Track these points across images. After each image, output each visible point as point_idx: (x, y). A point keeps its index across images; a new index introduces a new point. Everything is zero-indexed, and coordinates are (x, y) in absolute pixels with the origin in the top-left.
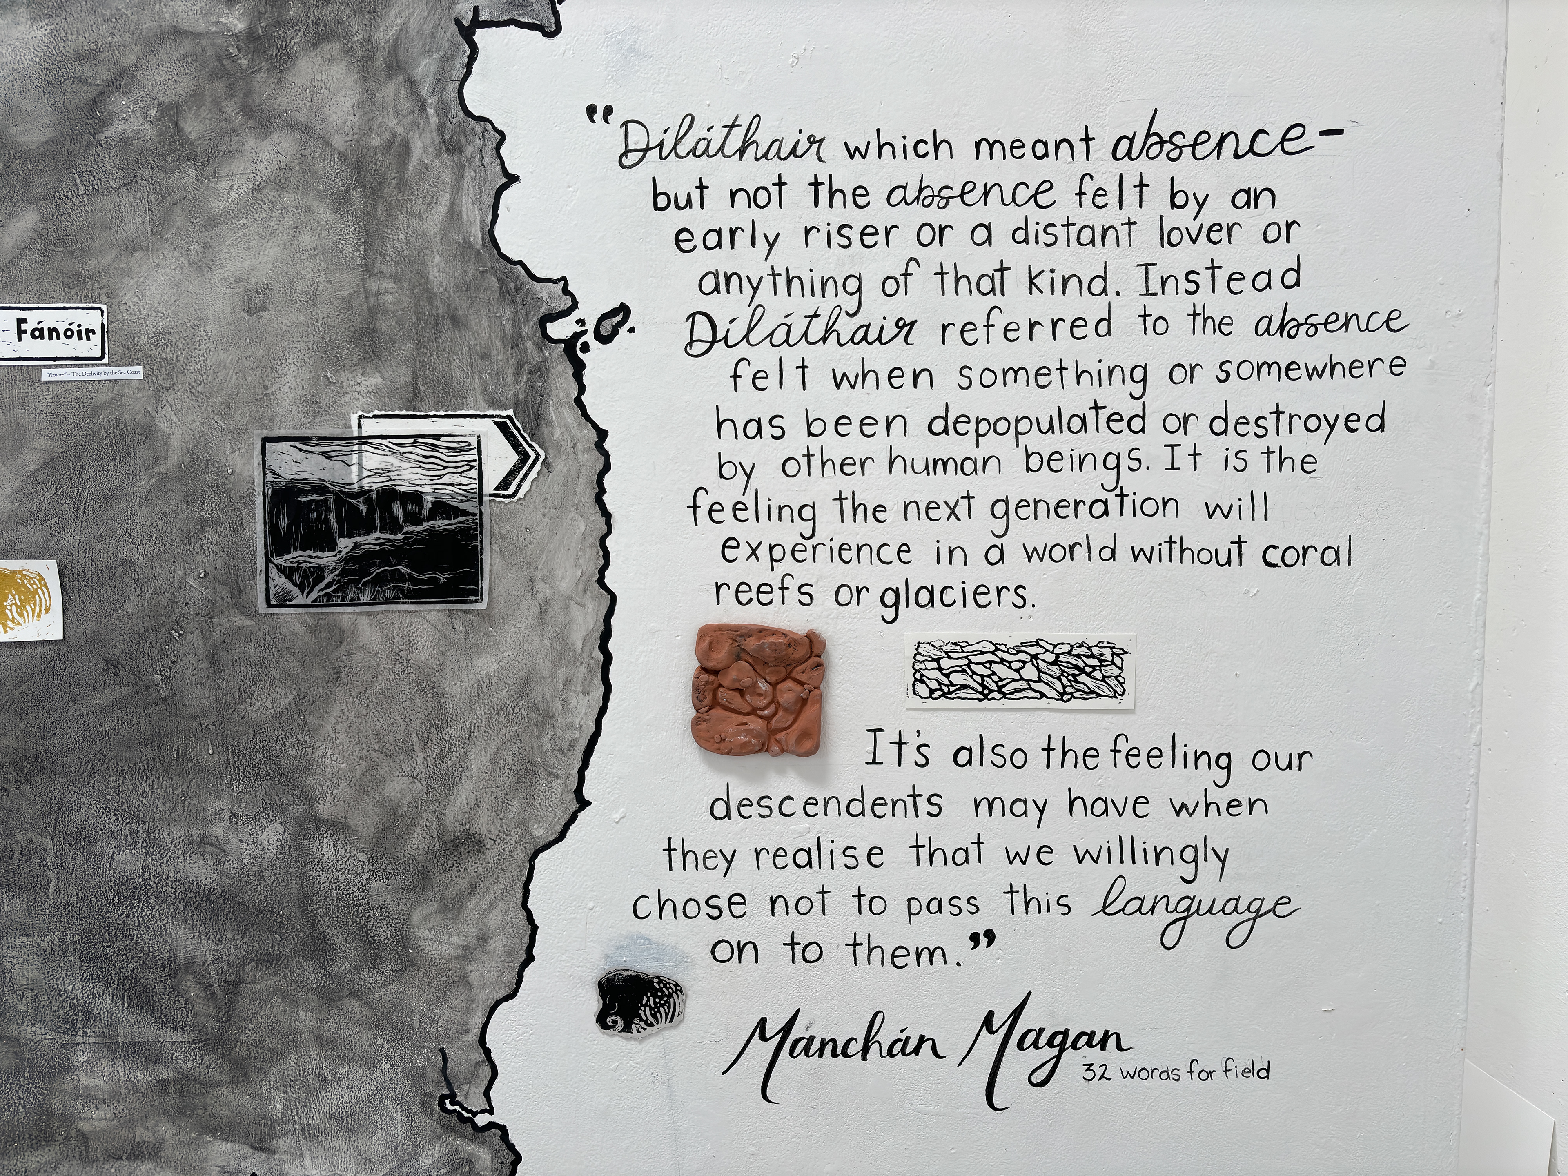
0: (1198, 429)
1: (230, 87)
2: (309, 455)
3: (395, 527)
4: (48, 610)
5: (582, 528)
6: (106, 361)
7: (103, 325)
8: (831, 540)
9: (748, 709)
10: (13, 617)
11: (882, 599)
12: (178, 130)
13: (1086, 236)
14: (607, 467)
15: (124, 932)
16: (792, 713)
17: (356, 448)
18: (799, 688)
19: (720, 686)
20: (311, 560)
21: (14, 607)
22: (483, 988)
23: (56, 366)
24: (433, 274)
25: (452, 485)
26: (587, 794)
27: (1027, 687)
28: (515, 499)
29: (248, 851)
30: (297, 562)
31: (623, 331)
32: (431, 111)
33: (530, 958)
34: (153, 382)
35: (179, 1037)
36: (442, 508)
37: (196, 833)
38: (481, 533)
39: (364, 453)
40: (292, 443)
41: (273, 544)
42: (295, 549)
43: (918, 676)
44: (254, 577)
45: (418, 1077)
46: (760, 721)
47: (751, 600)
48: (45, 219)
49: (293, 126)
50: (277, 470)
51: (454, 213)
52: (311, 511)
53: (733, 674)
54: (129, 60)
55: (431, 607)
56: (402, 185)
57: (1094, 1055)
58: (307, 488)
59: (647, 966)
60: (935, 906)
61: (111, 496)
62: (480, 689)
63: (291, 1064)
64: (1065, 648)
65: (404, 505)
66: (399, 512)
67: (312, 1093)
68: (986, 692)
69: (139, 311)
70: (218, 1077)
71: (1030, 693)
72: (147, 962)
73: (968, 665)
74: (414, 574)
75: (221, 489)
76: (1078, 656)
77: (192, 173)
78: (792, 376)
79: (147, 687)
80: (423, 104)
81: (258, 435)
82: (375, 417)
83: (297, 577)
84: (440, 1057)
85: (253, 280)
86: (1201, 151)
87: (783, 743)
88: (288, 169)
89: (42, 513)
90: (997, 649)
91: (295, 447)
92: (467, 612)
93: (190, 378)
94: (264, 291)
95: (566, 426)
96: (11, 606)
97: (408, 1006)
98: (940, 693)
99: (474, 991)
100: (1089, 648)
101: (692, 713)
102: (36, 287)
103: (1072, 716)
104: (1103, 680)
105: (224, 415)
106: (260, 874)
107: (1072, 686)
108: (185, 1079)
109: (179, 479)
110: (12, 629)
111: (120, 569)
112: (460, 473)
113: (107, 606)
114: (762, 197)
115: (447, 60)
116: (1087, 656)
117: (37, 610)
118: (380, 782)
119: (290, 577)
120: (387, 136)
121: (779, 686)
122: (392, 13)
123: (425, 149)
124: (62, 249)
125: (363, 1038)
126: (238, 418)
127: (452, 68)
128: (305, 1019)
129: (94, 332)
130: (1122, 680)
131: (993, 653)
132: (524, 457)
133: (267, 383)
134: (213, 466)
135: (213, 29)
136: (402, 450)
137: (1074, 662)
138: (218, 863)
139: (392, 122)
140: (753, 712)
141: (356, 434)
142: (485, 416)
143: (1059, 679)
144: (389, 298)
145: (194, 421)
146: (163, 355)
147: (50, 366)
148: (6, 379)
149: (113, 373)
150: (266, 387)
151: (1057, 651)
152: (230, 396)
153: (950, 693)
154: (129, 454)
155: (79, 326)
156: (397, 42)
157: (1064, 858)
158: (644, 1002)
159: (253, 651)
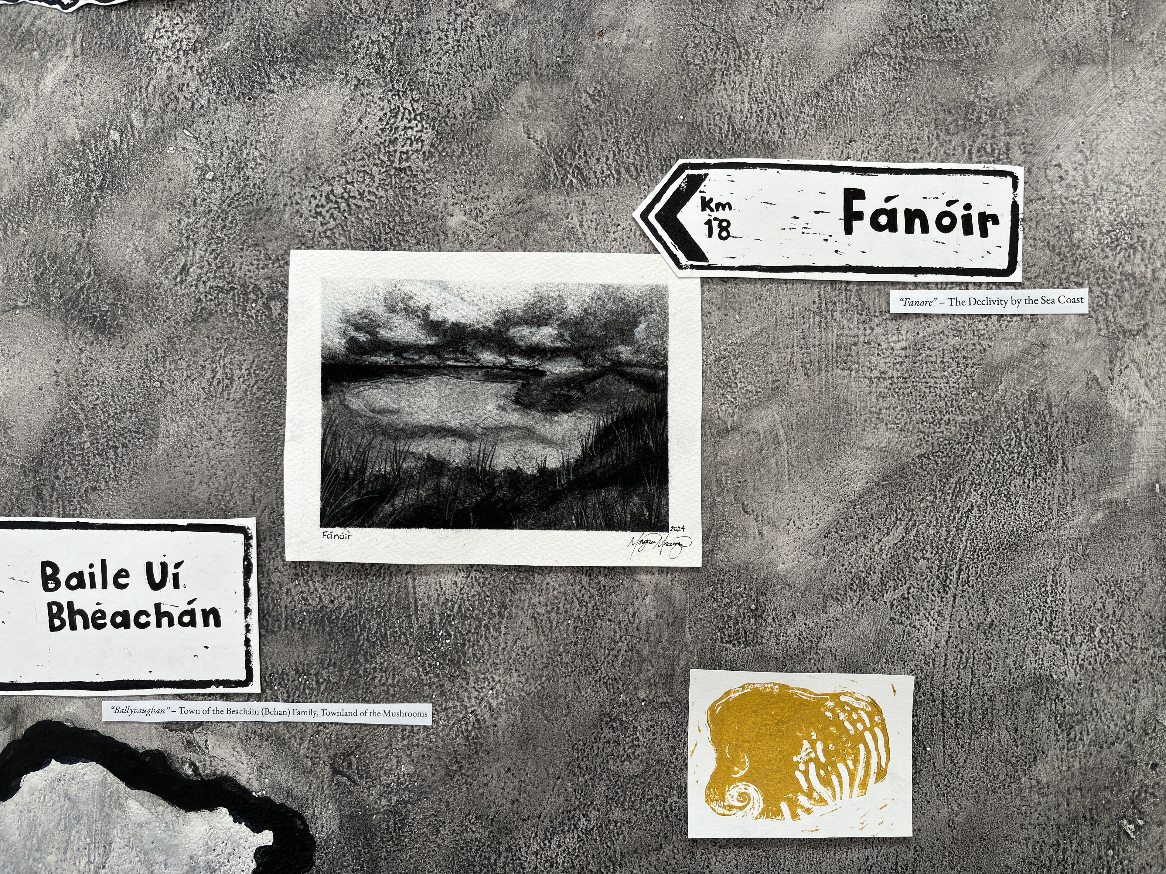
4: (881, 774)
6: (1017, 277)
7: (1015, 206)
10: (811, 788)
21: (812, 767)
23: (916, 285)
34: (1106, 319)
61: (1014, 545)
69: (1085, 180)
89: (877, 577)
96: (807, 763)
102: (882, 130)
109: (1151, 513)
110: (808, 811)
111: (1028, 695)
113: (1000, 768)
117: (860, 774)
124: (938, 57)
129: (995, 220)
146: (1128, 268)
147: (904, 285)
148: (814, 308)
149: (1030, 301)
154: (1052, 461)
155: (968, 207)
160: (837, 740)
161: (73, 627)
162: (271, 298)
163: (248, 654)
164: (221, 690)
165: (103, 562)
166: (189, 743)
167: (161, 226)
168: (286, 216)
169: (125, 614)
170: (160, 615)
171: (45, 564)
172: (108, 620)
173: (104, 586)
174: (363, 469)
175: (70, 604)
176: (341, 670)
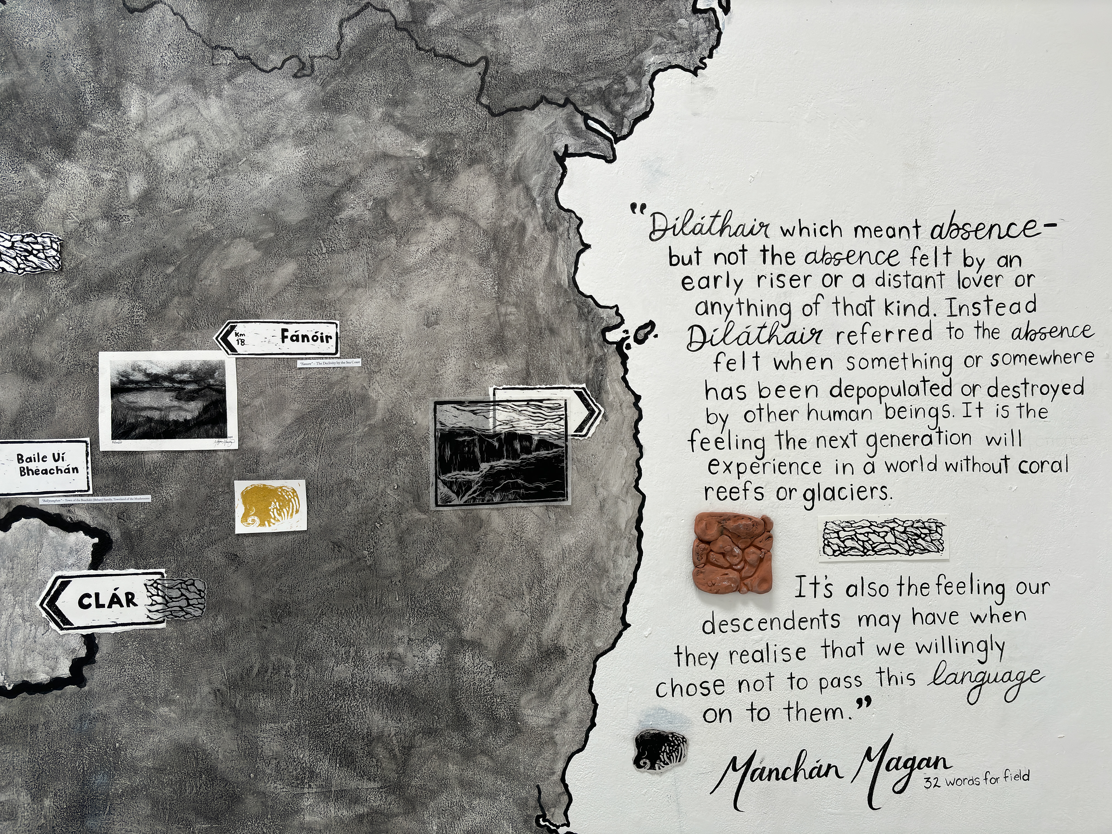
0: (981, 393)
1: (418, 190)
2: (463, 413)
3: (516, 456)
4: (297, 511)
5: (626, 454)
6: (338, 355)
7: (337, 333)
8: (774, 460)
9: (728, 565)
10: (275, 517)
11: (804, 495)
12: (386, 215)
13: (917, 282)
14: (640, 418)
15: (338, 717)
16: (754, 567)
17: (492, 408)
18: (759, 552)
19: (711, 551)
20: (464, 477)
21: (275, 510)
22: (564, 745)
23: (306, 359)
24: (539, 303)
25: (550, 430)
26: (628, 619)
27: (888, 547)
28: (586, 438)
29: (419, 662)
30: (456, 478)
31: (651, 336)
32: (539, 206)
33: (593, 725)
34: (367, 368)
35: (372, 785)
36: (543, 444)
37: (386, 651)
38: (567, 459)
39: (497, 411)
40: (453, 405)
41: (440, 467)
42: (455, 470)
43: (826, 542)
44: (428, 488)
45: (522, 804)
46: (736, 572)
47: (726, 497)
48: (300, 268)
49: (456, 213)
50: (443, 421)
51: (551, 267)
52: (465, 446)
53: (720, 543)
54: (355, 171)
55: (536, 504)
56: (521, 250)
57: (930, 772)
58: (462, 432)
59: (665, 727)
60: (836, 682)
61: (339, 439)
62: (564, 555)
63: (443, 800)
64: (910, 523)
65: (521, 442)
66: (518, 446)
67: (456, 818)
68: (865, 551)
69: (360, 324)
70: (396, 810)
71: (890, 551)
72: (353, 735)
73: (855, 535)
74: (526, 484)
75: (408, 434)
76: (917, 528)
77: (394, 241)
78: (750, 362)
79: (359, 559)
80: (534, 202)
81: (432, 400)
82: (504, 389)
83: (455, 488)
84: (536, 791)
85: (430, 306)
86: (980, 234)
87: (749, 586)
88: (452, 239)
89: (295, 450)
90: (871, 525)
91: (455, 407)
92: (557, 507)
93: (390, 365)
94: (437, 313)
95: (616, 393)
96: (273, 509)
97: (517, 758)
98: (839, 552)
99: (558, 747)
100: (923, 523)
101: (691, 567)
102: (294, 310)
103: (914, 564)
104: (931, 542)
105: (411, 388)
106: (426, 677)
107: (914, 546)
108: (375, 812)
109: (383, 428)
110: (274, 524)
111: (344, 485)
112: (554, 422)
113: (336, 508)
114: (733, 258)
115: (548, 176)
116: (922, 528)
117: (291, 511)
118: (502, 615)
119: (450, 488)
120: (512, 220)
121: (746, 550)
122: (517, 148)
123: (535, 228)
124: (311, 286)
125: (489, 781)
126: (419, 390)
127: (552, 180)
128: (453, 769)
129: (331, 338)
130: (942, 542)
131: (869, 527)
132: (592, 412)
133: (438, 368)
134: (404, 419)
135: (408, 155)
136: (520, 409)
137: (915, 532)
138: (399, 671)
139: (515, 212)
140: (731, 567)
141: (492, 399)
142: (569, 388)
143: (906, 542)
144: (512, 317)
145: (392, 392)
146: (374, 352)
147: (302, 359)
148: (273, 366)
149: (343, 363)
150: (437, 371)
151: (905, 525)
152: (415, 376)
153: (845, 552)
154: (351, 412)
155: (322, 334)
156: (519, 164)
157: (910, 650)
158: (663, 750)
159: (426, 534)
160: (283, 501)
161: (29, 475)
162: (93, 367)
163: (88, 481)
164: (79, 493)
165: (38, 454)
166: (69, 511)
167: (54, 345)
168: (97, 341)
169: (46, 470)
170: (58, 470)
171: (18, 455)
172: (40, 472)
173: (39, 461)
174: (126, 421)
175: (27, 467)
176: (120, 485)
